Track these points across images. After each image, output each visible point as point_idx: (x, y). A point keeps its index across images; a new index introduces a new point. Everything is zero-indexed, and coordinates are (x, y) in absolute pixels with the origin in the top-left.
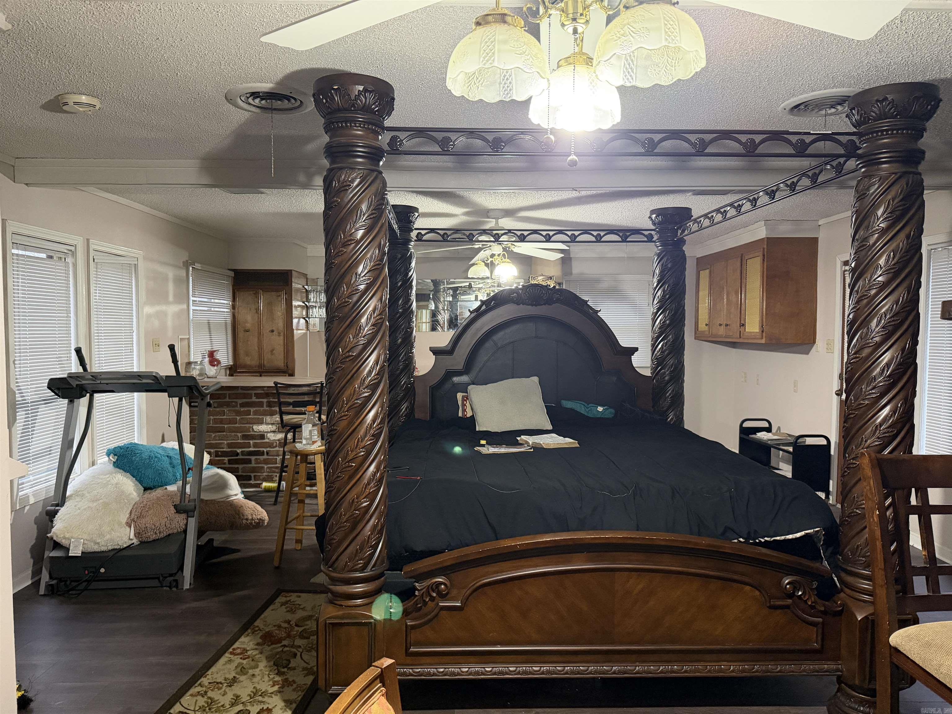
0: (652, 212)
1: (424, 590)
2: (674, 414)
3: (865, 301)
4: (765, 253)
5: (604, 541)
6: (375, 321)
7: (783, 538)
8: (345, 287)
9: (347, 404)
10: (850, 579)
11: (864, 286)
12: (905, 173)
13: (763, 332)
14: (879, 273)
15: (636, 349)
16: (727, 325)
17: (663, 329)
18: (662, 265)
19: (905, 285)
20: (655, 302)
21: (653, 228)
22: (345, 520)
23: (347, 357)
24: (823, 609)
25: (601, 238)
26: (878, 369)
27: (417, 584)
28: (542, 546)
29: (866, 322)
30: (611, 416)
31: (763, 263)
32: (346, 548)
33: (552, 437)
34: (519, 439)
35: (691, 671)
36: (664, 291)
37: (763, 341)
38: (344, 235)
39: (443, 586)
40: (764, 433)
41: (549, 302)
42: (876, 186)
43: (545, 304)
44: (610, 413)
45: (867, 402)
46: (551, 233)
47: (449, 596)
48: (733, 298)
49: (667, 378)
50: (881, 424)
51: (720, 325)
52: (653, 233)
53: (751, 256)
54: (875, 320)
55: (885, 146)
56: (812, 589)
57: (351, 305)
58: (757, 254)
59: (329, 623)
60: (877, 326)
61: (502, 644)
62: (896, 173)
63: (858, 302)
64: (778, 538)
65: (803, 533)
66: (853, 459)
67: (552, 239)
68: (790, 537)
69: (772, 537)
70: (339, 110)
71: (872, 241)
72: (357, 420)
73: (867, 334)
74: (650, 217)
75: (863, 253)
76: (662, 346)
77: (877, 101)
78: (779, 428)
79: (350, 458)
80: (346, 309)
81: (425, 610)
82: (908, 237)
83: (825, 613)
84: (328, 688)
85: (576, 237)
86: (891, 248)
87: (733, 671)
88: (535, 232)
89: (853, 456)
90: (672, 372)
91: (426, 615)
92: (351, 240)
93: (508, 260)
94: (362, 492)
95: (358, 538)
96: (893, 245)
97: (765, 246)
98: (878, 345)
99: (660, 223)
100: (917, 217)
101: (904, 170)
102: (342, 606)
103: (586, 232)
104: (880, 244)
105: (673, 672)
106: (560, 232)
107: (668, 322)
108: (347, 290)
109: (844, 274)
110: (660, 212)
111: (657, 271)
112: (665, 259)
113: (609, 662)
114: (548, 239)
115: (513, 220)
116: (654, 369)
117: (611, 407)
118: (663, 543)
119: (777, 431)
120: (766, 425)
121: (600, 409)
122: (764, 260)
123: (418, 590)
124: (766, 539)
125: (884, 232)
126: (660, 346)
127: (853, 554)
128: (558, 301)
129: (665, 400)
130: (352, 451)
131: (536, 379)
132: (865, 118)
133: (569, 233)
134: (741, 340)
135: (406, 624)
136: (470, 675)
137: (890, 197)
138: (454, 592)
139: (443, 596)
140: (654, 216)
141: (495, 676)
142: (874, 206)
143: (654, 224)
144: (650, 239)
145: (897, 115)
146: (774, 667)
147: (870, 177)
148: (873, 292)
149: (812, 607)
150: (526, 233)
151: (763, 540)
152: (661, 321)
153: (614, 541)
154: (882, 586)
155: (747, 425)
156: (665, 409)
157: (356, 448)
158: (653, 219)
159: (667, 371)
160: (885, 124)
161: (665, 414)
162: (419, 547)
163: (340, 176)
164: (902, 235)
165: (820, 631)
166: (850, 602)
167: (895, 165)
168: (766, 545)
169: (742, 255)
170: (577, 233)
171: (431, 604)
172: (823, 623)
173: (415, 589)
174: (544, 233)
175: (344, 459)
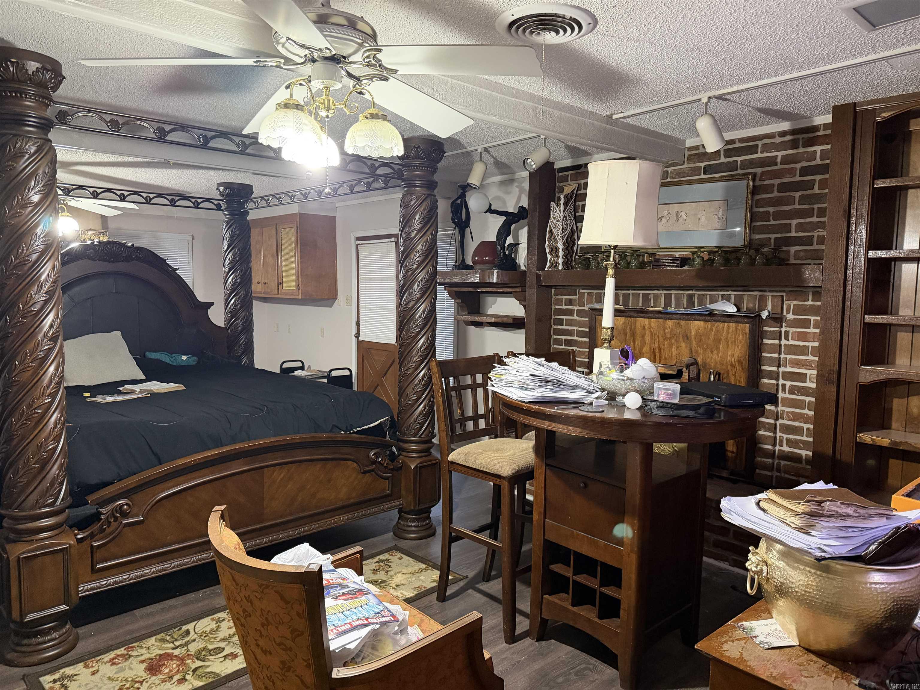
0: (219, 185)
1: (109, 513)
2: (247, 358)
3: (410, 273)
4: (298, 226)
5: (259, 447)
6: (55, 279)
7: (368, 426)
8: (24, 246)
9: (30, 356)
10: (406, 446)
11: (409, 263)
12: (429, 195)
13: (299, 289)
14: (418, 255)
15: (212, 304)
16: (265, 283)
17: (235, 286)
18: (232, 231)
19: (431, 263)
20: (227, 263)
21: (221, 198)
22: (33, 462)
23: (29, 312)
24: (392, 467)
25: (175, 202)
26: (419, 314)
27: (101, 510)
28: (212, 458)
29: (411, 286)
30: (194, 363)
31: (297, 234)
32: (35, 488)
33: (155, 385)
34: (121, 389)
35: (316, 528)
36: (234, 253)
37: (300, 297)
38: (22, 198)
39: (125, 507)
40: (300, 371)
41: (128, 259)
42: (414, 201)
43: (122, 261)
44: (194, 360)
45: (413, 335)
46: (126, 193)
47: (130, 514)
48: (270, 260)
49: (240, 328)
50: (421, 348)
51: (259, 283)
52: (221, 202)
53: (286, 226)
54: (417, 284)
55: (418, 176)
56: (386, 456)
57: (30, 264)
58: (291, 226)
59: (23, 558)
60: (417, 288)
61: (178, 543)
62: (425, 194)
63: (406, 273)
64: (365, 427)
65: (379, 421)
66: (406, 370)
67: (127, 199)
68: (372, 425)
69: (361, 427)
70: (13, 80)
71: (413, 234)
72: (41, 370)
73: (412, 292)
74: (217, 189)
75: (408, 242)
76: (235, 301)
77: (414, 147)
78: (309, 367)
79: (37, 405)
80: (26, 268)
81: (108, 531)
82: (432, 234)
83: (392, 470)
84: (24, 617)
85: (151, 199)
86: (423, 241)
87: (342, 521)
88: (109, 190)
89: (406, 369)
90: (244, 323)
91: (111, 534)
92: (30, 203)
93: (68, 214)
94: (49, 435)
95: (48, 476)
96: (424, 239)
97: (298, 220)
98: (418, 300)
99: (227, 195)
100: (435, 223)
101: (429, 193)
102: (33, 540)
103: (160, 195)
104: (417, 237)
105: (304, 531)
106: (135, 193)
107: (238, 281)
108: (27, 250)
109: (357, 247)
110: (228, 185)
111: (227, 236)
112: (234, 226)
113: (261, 536)
114: (123, 198)
115: (65, 172)
116: (228, 321)
117: (194, 355)
118: (298, 441)
119: (308, 369)
120: (299, 364)
121: (184, 358)
122: (297, 231)
123: (104, 514)
124: (358, 429)
125: (420, 230)
126: (233, 301)
127: (408, 429)
128: (138, 259)
129: (239, 347)
130: (38, 399)
131: (118, 333)
132: (407, 156)
133: (145, 195)
134: (279, 296)
135: (92, 546)
136: (152, 574)
137: (422, 209)
138: (135, 510)
139: (125, 515)
140: (221, 188)
141: (174, 569)
142: (414, 214)
143: (221, 194)
144: (218, 208)
145: (424, 158)
146: (365, 512)
147: (411, 195)
148: (415, 267)
149: (386, 467)
150: (99, 191)
151: (356, 430)
152: (232, 279)
153: (265, 445)
154: (443, 431)
155: (285, 366)
156: (239, 354)
157: (42, 396)
158: (221, 190)
159: (241, 322)
160: (418, 162)
161: (239, 359)
162: (94, 480)
163: (16, 143)
164: (429, 233)
165: (391, 482)
166: (406, 460)
167: (425, 189)
168: (358, 432)
169: (277, 224)
170: (152, 196)
171: (114, 525)
172: (392, 476)
173: (101, 514)
174: (119, 193)
175: (29, 406)
